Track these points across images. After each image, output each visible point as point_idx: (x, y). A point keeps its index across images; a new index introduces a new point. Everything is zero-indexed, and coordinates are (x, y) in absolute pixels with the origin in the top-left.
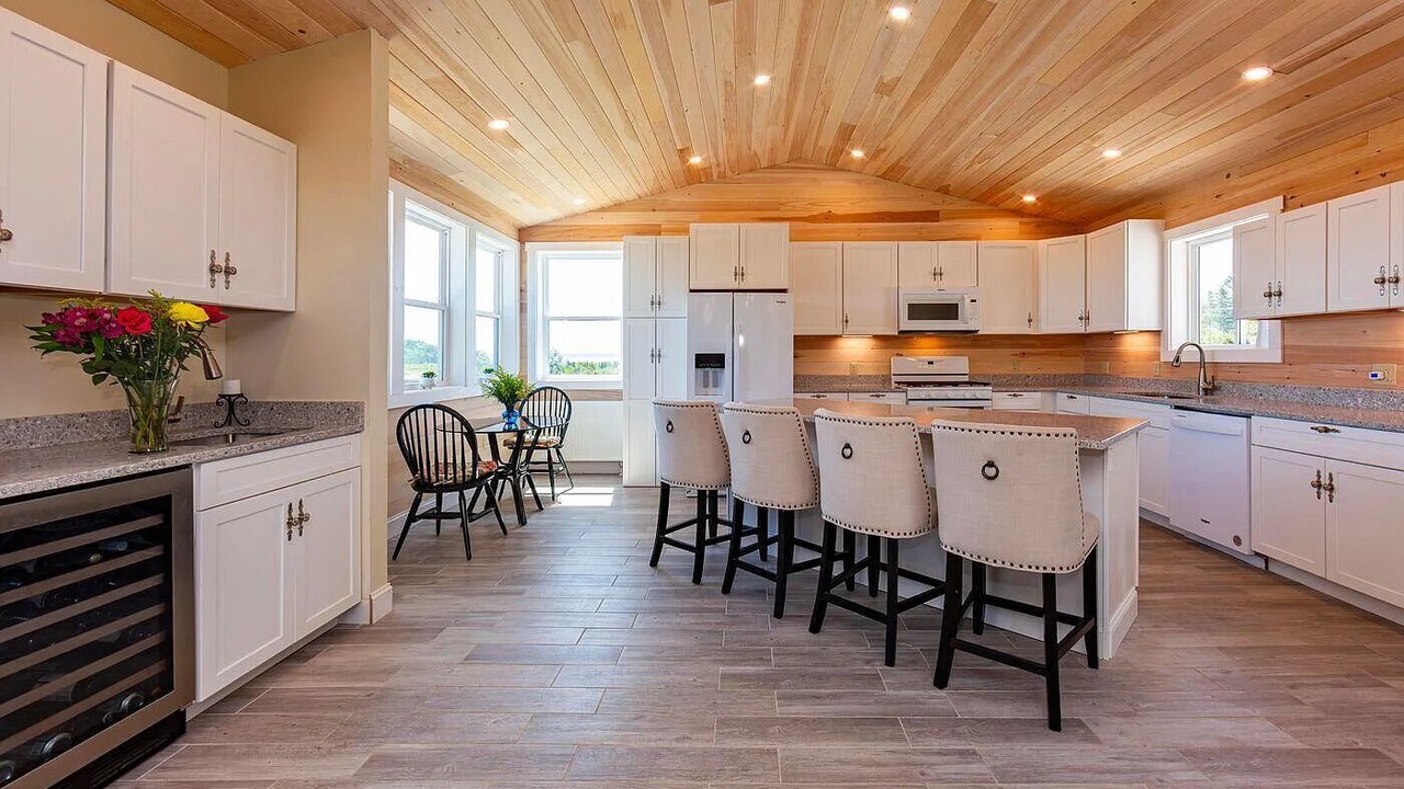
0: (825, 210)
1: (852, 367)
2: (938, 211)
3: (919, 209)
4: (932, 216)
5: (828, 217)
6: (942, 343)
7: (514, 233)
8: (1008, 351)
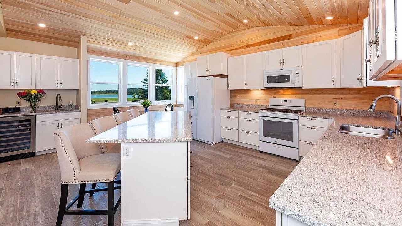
0: (246, 44)
1: (256, 101)
2: (292, 34)
3: (284, 35)
4: (290, 37)
5: (248, 46)
6: (294, 92)
7: (174, 65)
8: (331, 96)
